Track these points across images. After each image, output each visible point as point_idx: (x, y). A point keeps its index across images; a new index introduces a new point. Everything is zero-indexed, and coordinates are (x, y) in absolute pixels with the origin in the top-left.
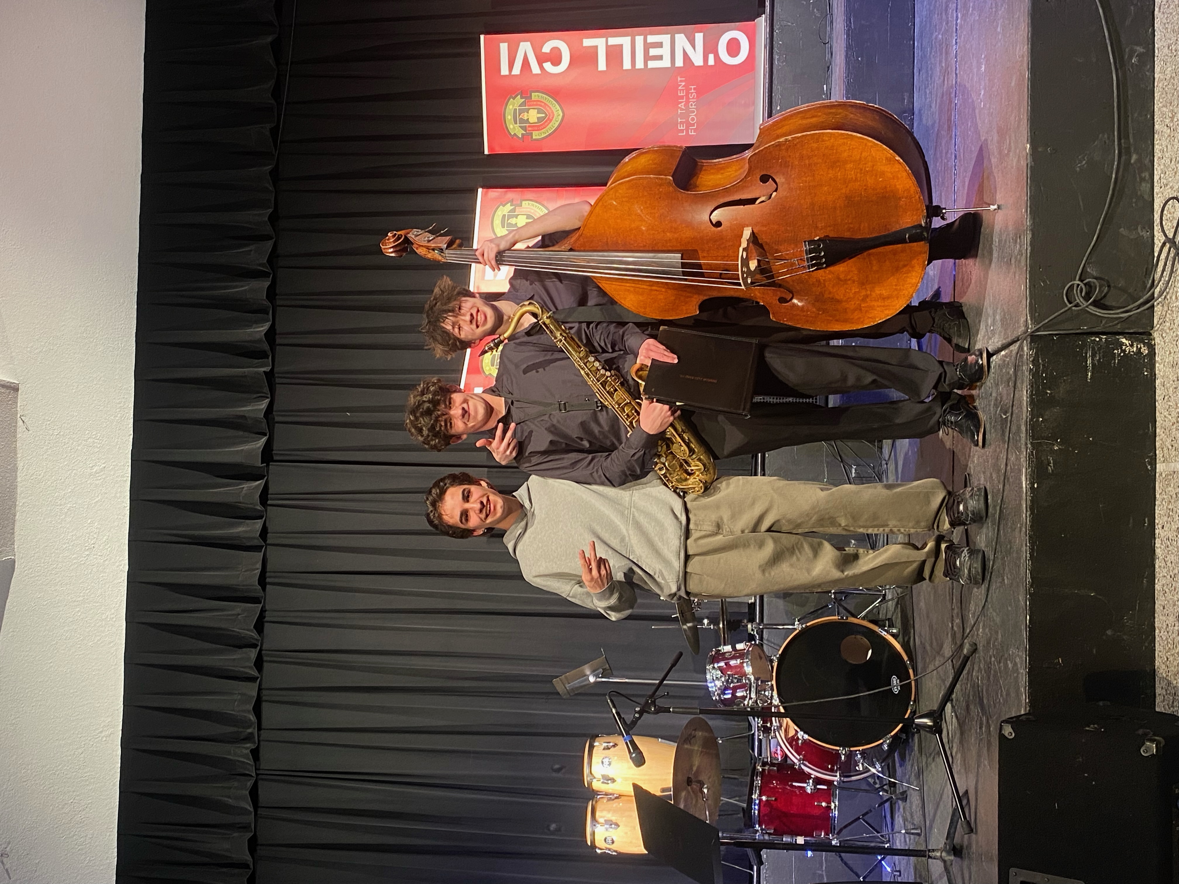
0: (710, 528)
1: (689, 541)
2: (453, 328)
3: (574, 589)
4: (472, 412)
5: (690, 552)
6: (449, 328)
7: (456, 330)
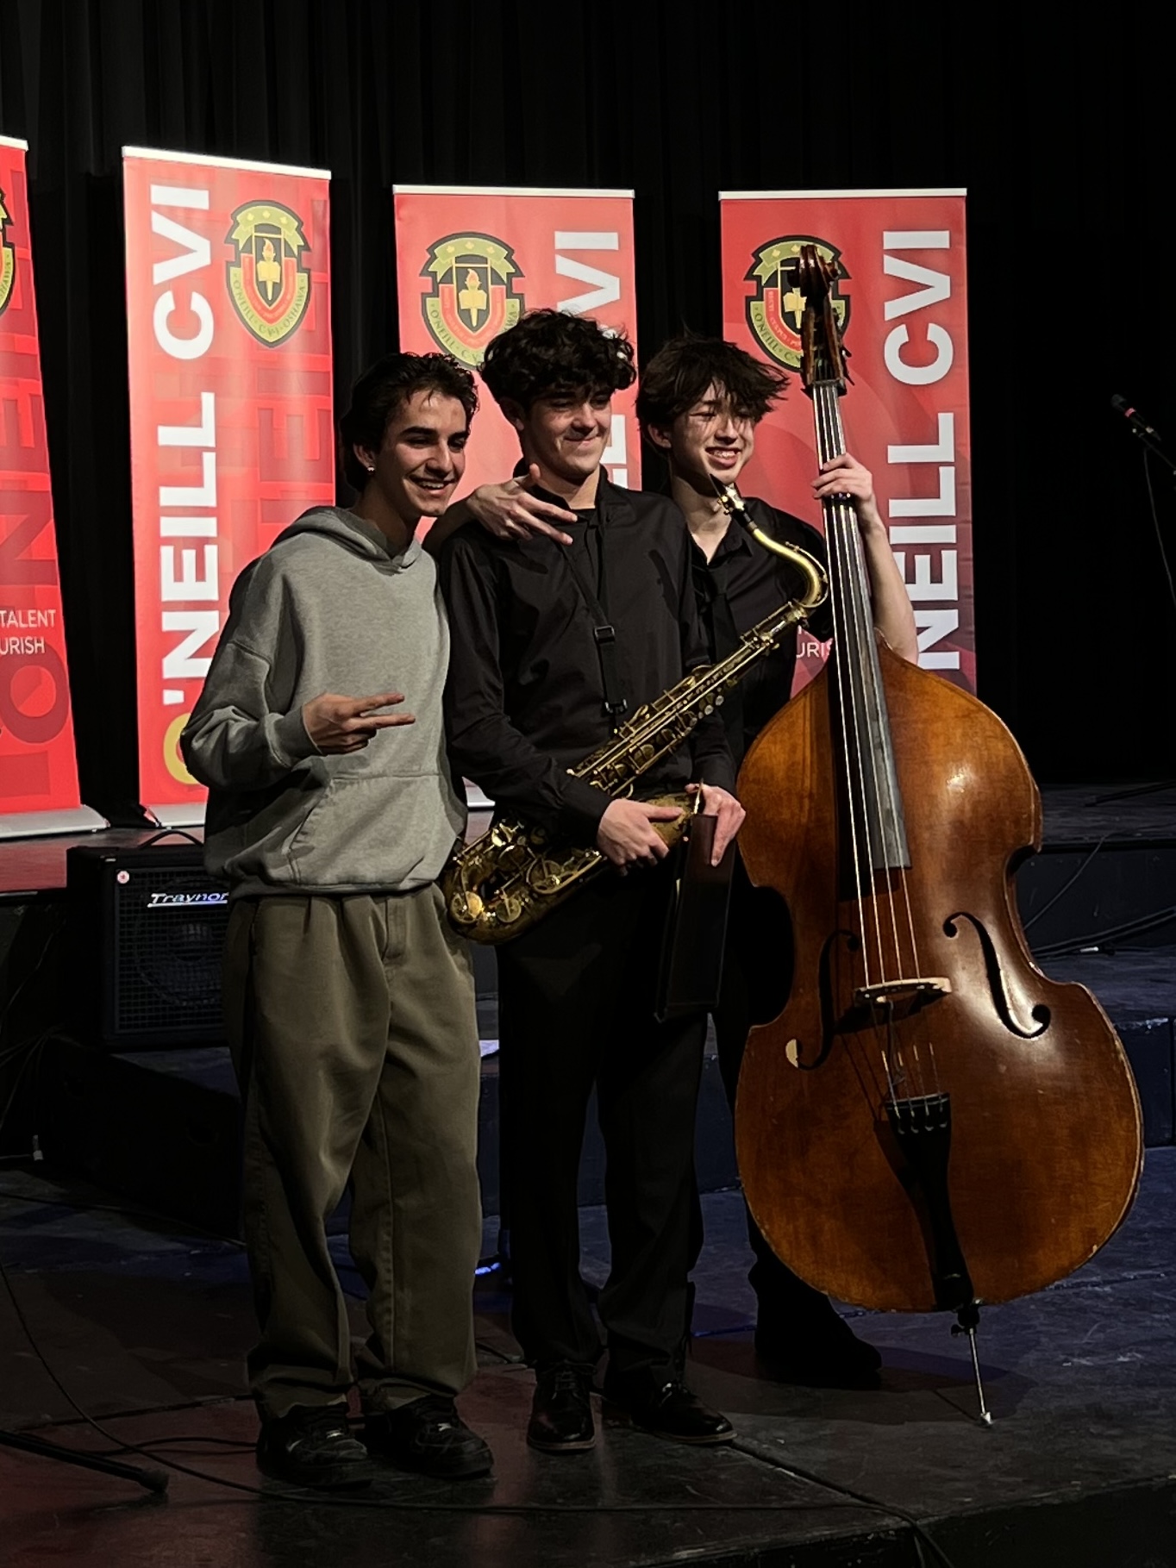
0: (393, 941)
1: (369, 898)
2: (709, 403)
3: (264, 662)
4: (583, 446)
5: (349, 904)
6: (709, 395)
7: (705, 409)
